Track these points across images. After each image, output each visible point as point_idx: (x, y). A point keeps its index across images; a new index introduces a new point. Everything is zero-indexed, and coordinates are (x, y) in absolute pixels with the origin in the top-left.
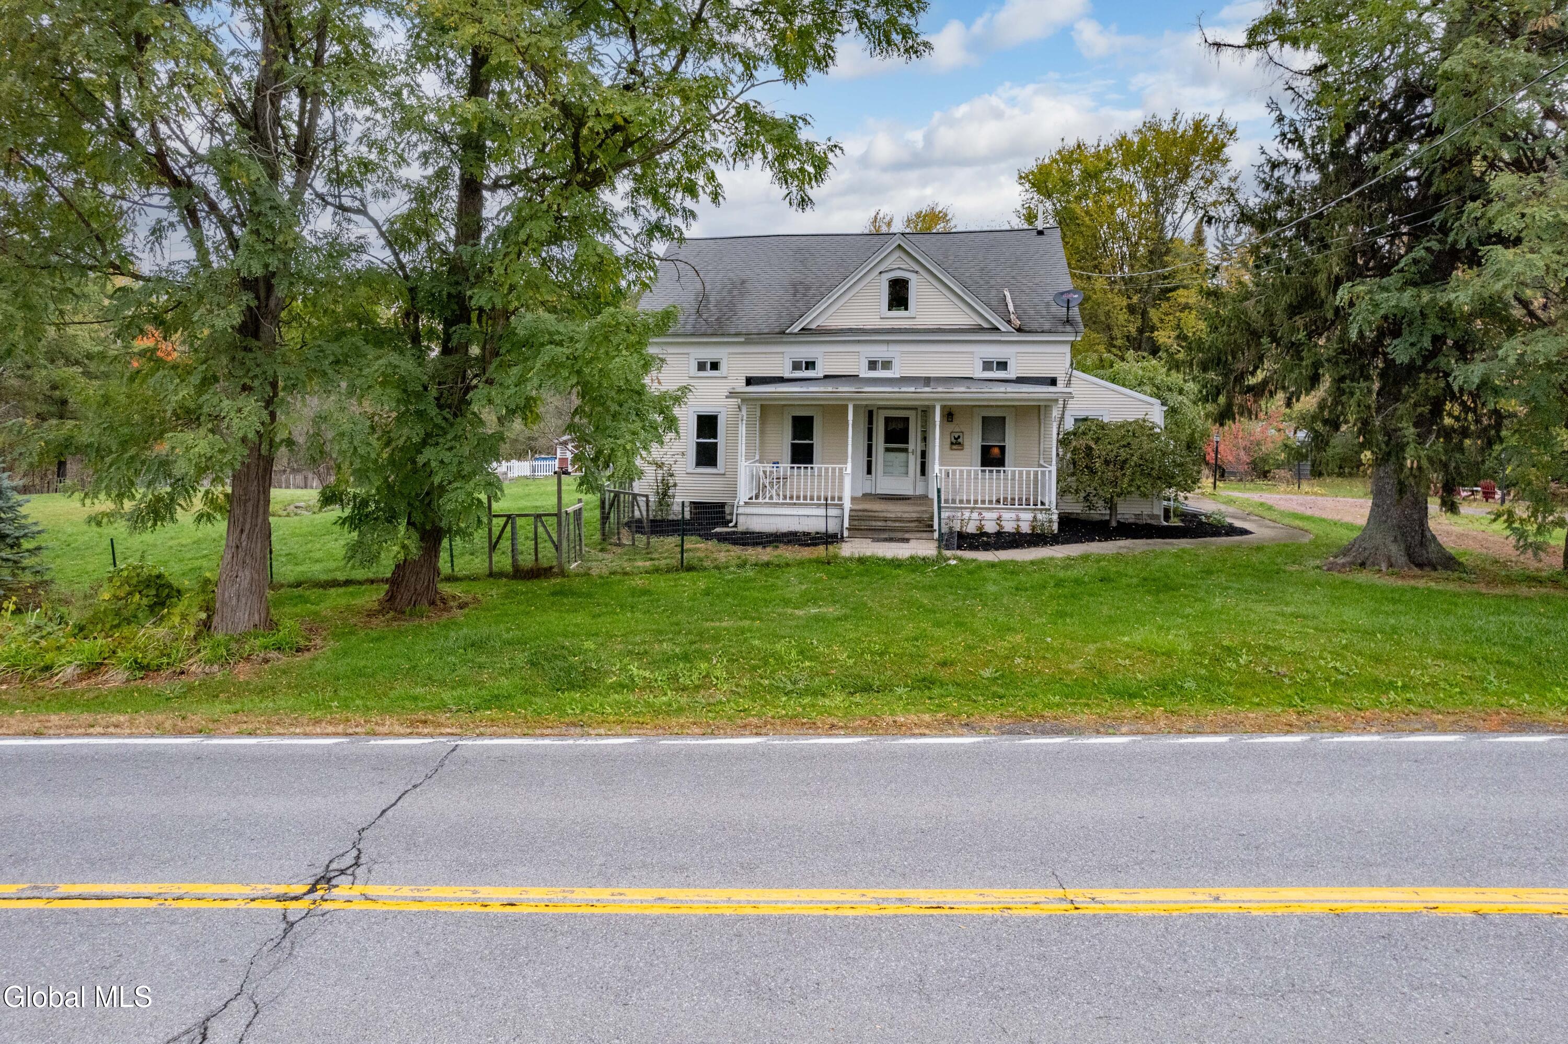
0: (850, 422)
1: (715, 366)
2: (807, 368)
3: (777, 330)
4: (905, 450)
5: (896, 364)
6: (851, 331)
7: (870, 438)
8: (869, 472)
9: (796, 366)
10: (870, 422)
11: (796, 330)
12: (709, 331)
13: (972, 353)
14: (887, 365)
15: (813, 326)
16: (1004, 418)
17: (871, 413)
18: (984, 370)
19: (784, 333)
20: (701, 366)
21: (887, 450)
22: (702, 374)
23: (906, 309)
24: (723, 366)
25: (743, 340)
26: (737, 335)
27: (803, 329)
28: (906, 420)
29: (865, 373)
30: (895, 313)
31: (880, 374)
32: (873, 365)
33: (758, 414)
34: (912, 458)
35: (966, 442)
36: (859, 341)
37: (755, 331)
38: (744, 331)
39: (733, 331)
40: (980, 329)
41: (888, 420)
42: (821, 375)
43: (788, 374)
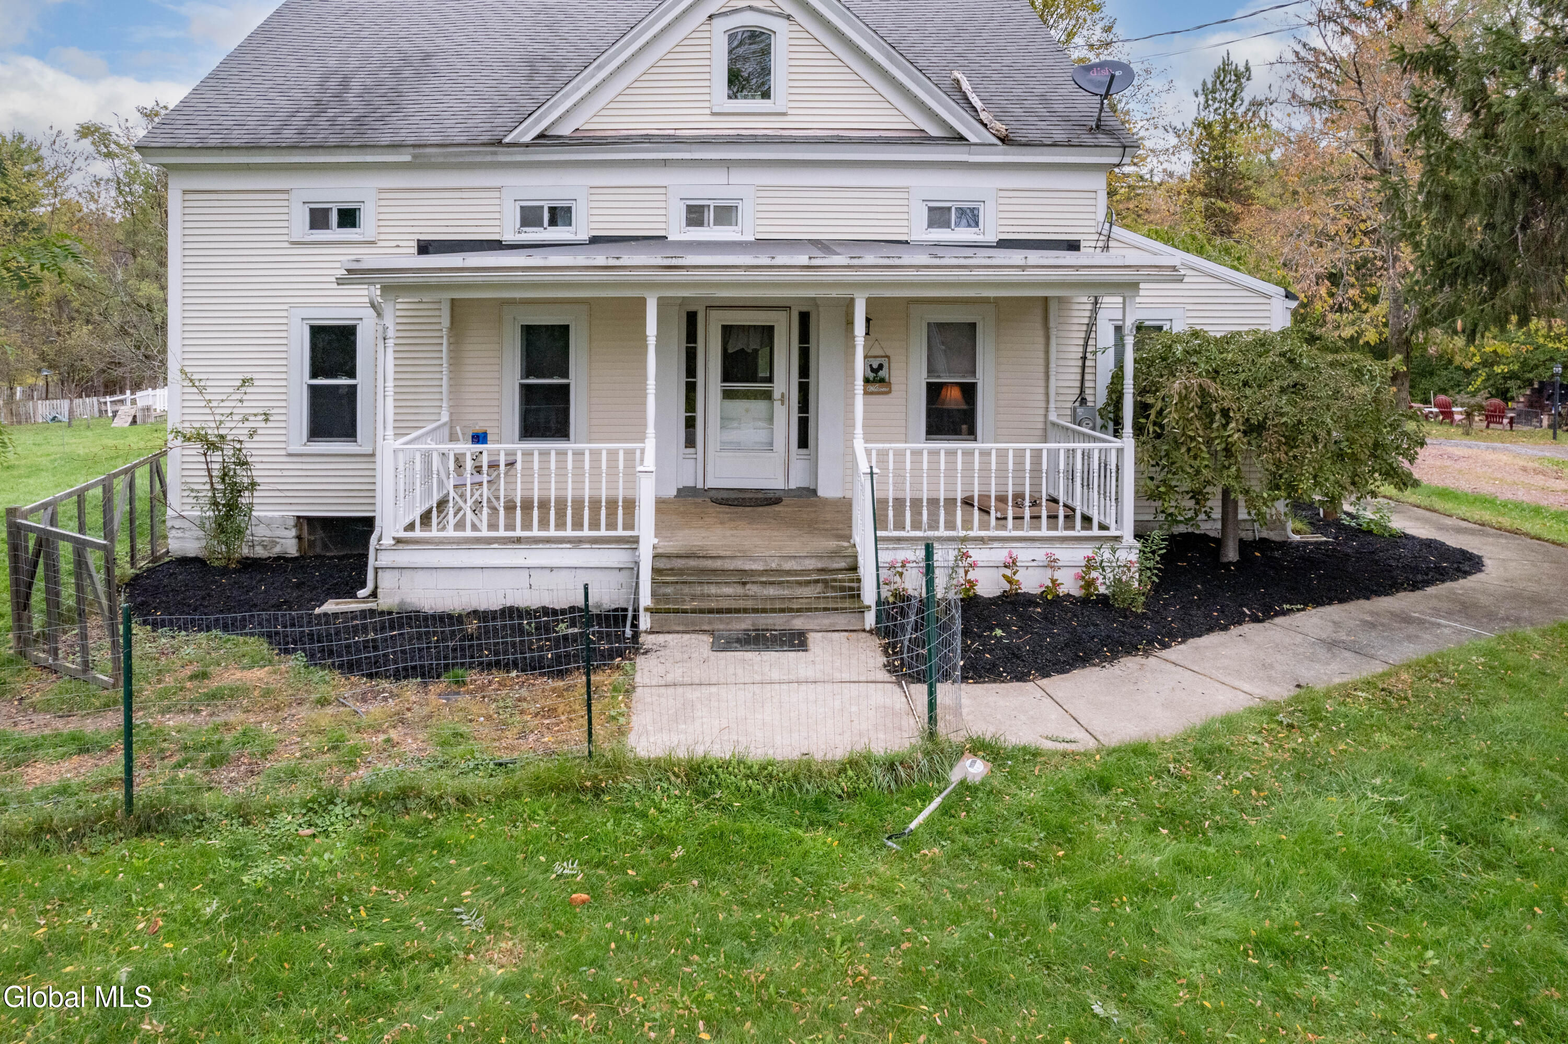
0: (652, 341)
1: (348, 218)
2: (553, 222)
3: (485, 138)
4: (767, 396)
5: (746, 213)
6: (647, 139)
7: (691, 371)
8: (690, 442)
9: (530, 217)
10: (691, 336)
11: (527, 138)
12: (333, 140)
13: (906, 189)
14: (726, 214)
15: (566, 130)
16: (973, 326)
17: (692, 318)
18: (931, 224)
19: (500, 143)
20: (318, 219)
21: (728, 395)
22: (320, 235)
23: (766, 95)
24: (367, 218)
25: (408, 158)
26: (395, 147)
27: (541, 136)
28: (767, 332)
29: (679, 232)
30: (741, 104)
31: (710, 233)
32: (695, 215)
33: (446, 322)
34: (780, 411)
35: (896, 375)
36: (665, 163)
37: (437, 139)
38: (411, 140)
39: (386, 140)
40: (922, 139)
41: (728, 331)
42: (584, 236)
43: (509, 236)
